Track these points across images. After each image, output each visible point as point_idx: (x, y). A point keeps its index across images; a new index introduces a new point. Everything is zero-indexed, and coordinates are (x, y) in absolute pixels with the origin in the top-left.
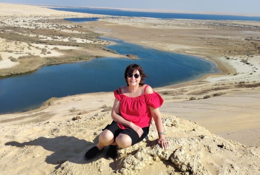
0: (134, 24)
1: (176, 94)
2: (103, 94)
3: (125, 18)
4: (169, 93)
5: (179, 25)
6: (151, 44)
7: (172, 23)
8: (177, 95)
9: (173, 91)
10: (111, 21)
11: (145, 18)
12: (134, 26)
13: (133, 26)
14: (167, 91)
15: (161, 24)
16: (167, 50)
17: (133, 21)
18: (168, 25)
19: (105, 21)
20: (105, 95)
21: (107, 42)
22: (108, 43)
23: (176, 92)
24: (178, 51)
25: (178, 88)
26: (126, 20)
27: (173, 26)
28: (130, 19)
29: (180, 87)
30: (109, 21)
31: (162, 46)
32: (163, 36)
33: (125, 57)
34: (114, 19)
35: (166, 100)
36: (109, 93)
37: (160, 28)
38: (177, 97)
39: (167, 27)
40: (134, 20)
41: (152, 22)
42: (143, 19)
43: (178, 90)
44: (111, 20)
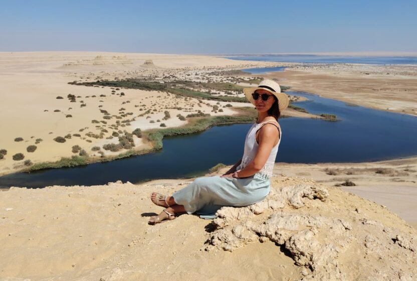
0: (334, 74)
1: (396, 174)
2: (284, 165)
3: (322, 66)
4: (384, 171)
5: (406, 74)
6: (359, 100)
7: (394, 70)
8: (397, 176)
9: (390, 169)
10: (302, 71)
11: (352, 64)
12: (335, 75)
13: (333, 75)
14: (382, 169)
15: (376, 73)
16: (386, 109)
17: (334, 69)
18: (388, 74)
19: (295, 70)
20: (286, 166)
21: (294, 97)
22: (296, 98)
23: (396, 172)
24: (403, 111)
25: (400, 165)
26: (324, 68)
27: (396, 76)
28: (329, 67)
29: (402, 164)
30: (300, 71)
31: (377, 103)
32: (379, 89)
33: (319, 117)
34: (307, 68)
35: (379, 181)
36: (291, 164)
37: (375, 78)
38: (398, 179)
39: (385, 77)
40: (336, 67)
41: (362, 70)
42: (349, 66)
43: (399, 168)
44: (302, 69)
